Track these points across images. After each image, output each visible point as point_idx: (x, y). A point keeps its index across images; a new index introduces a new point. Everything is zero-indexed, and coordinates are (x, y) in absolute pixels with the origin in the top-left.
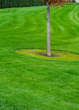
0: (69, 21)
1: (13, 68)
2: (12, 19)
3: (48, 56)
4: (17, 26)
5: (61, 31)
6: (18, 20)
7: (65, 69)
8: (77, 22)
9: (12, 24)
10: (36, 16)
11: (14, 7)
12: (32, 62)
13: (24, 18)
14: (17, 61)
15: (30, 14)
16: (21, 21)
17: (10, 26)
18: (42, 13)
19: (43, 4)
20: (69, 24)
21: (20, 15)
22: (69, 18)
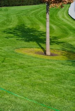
0: (59, 20)
1: (19, 69)
2: (6, 18)
3: (47, 55)
4: (11, 25)
5: (54, 29)
6: (12, 19)
7: (70, 70)
8: (66, 20)
9: (6, 22)
10: (27, 15)
11: (5, 6)
12: (36, 62)
13: (16, 17)
14: (20, 62)
15: (21, 13)
16: (14, 20)
17: (5, 24)
18: (33, 12)
19: (32, 4)
20: (60, 22)
21: (12, 14)
22: (58, 17)
